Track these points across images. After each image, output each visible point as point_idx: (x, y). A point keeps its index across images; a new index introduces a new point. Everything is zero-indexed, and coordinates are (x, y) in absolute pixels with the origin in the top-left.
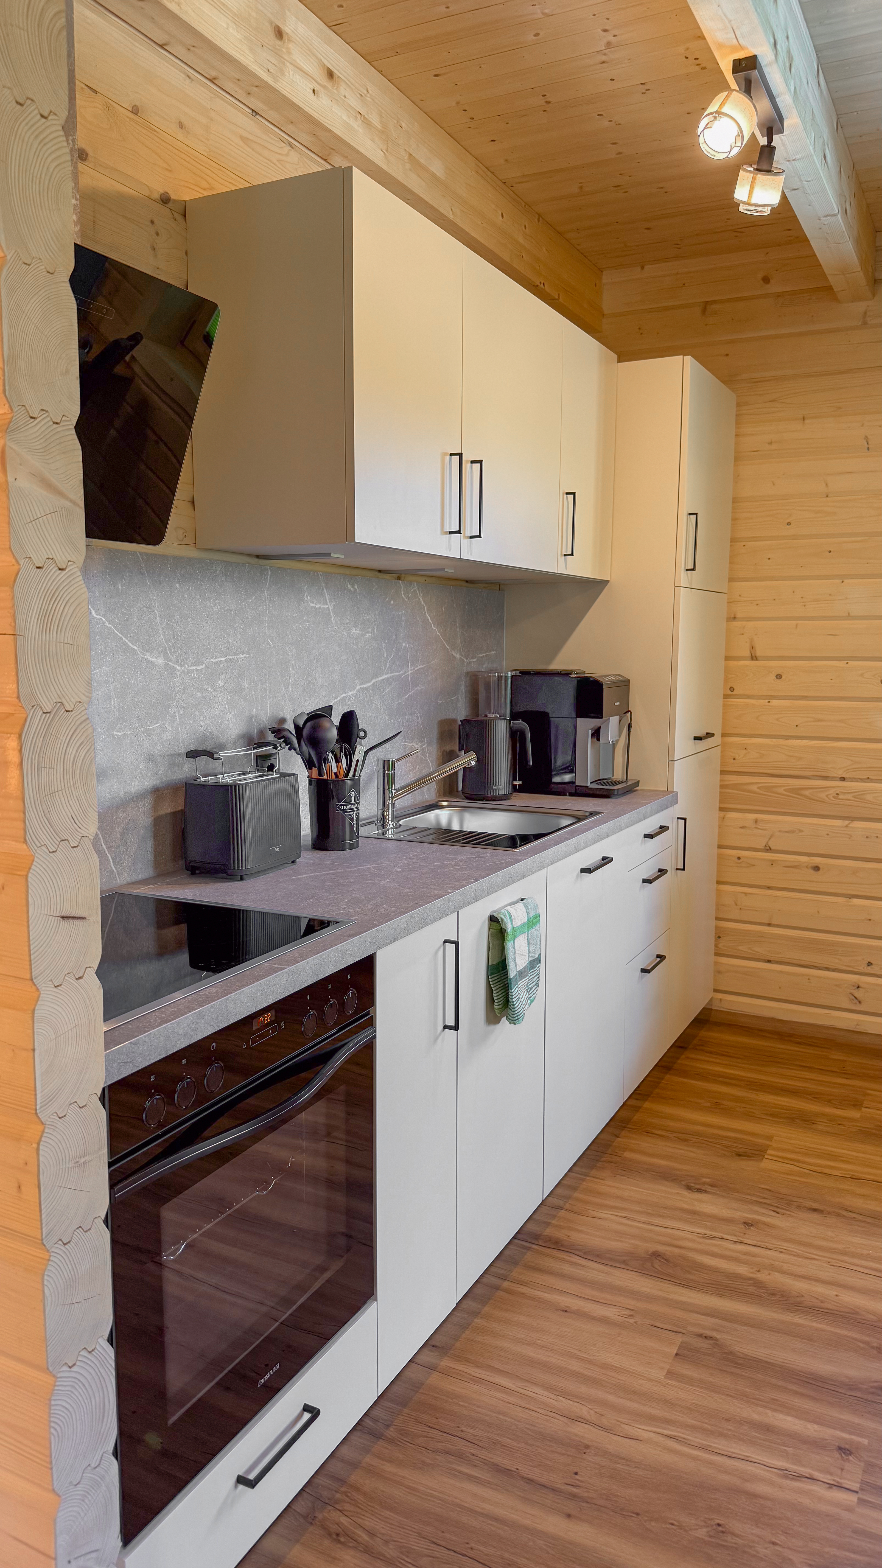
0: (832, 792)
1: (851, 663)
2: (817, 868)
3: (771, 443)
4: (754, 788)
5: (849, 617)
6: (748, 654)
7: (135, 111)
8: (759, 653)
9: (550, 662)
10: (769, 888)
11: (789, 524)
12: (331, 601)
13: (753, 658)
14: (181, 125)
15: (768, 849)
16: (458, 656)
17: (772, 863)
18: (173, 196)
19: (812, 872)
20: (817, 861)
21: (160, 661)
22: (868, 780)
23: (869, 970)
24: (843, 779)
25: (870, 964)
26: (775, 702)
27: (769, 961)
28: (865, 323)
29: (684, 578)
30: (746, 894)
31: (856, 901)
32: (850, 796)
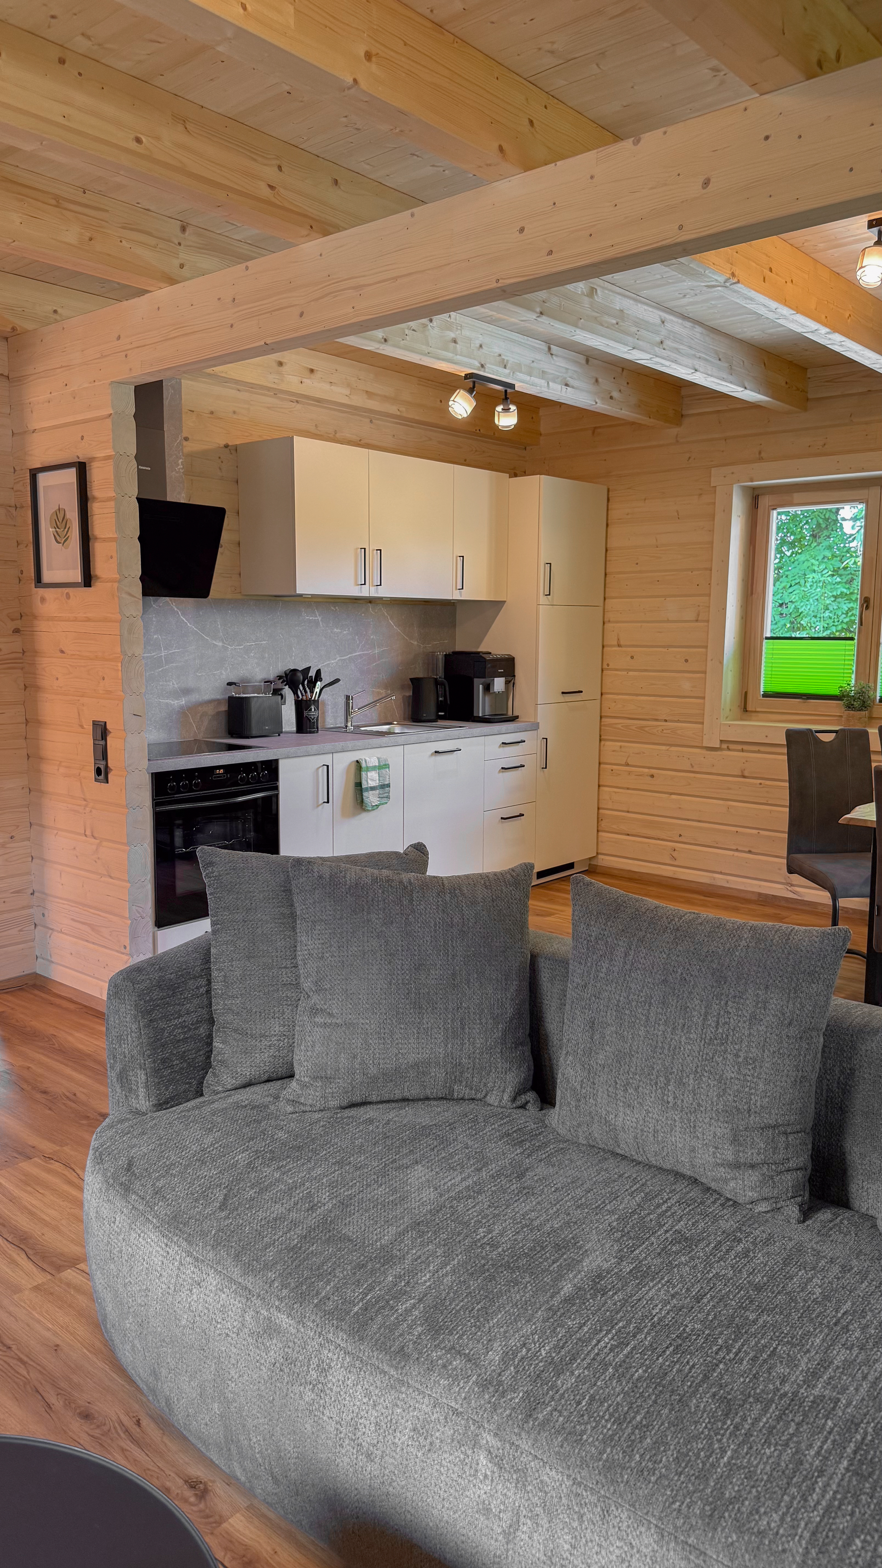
0: (660, 728)
1: (670, 649)
2: (652, 776)
3: (628, 514)
4: (619, 726)
5: (668, 621)
6: (616, 643)
7: (212, 413)
8: (622, 643)
9: (478, 647)
10: (628, 789)
11: (637, 564)
12: (319, 615)
13: (619, 646)
14: (234, 412)
15: (627, 765)
16: (416, 643)
17: (629, 773)
18: (230, 444)
19: (650, 778)
20: (653, 771)
21: (220, 644)
22: (678, 721)
23: (680, 839)
24: (666, 721)
25: (680, 835)
26: (631, 673)
27: (628, 835)
28: (677, 441)
29: (543, 600)
30: (615, 792)
31: (673, 797)
32: (669, 731)
